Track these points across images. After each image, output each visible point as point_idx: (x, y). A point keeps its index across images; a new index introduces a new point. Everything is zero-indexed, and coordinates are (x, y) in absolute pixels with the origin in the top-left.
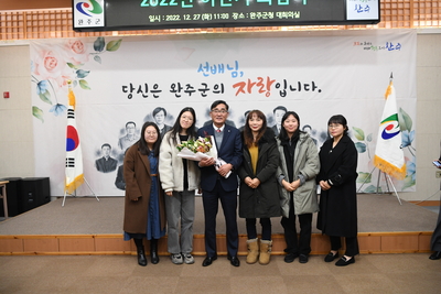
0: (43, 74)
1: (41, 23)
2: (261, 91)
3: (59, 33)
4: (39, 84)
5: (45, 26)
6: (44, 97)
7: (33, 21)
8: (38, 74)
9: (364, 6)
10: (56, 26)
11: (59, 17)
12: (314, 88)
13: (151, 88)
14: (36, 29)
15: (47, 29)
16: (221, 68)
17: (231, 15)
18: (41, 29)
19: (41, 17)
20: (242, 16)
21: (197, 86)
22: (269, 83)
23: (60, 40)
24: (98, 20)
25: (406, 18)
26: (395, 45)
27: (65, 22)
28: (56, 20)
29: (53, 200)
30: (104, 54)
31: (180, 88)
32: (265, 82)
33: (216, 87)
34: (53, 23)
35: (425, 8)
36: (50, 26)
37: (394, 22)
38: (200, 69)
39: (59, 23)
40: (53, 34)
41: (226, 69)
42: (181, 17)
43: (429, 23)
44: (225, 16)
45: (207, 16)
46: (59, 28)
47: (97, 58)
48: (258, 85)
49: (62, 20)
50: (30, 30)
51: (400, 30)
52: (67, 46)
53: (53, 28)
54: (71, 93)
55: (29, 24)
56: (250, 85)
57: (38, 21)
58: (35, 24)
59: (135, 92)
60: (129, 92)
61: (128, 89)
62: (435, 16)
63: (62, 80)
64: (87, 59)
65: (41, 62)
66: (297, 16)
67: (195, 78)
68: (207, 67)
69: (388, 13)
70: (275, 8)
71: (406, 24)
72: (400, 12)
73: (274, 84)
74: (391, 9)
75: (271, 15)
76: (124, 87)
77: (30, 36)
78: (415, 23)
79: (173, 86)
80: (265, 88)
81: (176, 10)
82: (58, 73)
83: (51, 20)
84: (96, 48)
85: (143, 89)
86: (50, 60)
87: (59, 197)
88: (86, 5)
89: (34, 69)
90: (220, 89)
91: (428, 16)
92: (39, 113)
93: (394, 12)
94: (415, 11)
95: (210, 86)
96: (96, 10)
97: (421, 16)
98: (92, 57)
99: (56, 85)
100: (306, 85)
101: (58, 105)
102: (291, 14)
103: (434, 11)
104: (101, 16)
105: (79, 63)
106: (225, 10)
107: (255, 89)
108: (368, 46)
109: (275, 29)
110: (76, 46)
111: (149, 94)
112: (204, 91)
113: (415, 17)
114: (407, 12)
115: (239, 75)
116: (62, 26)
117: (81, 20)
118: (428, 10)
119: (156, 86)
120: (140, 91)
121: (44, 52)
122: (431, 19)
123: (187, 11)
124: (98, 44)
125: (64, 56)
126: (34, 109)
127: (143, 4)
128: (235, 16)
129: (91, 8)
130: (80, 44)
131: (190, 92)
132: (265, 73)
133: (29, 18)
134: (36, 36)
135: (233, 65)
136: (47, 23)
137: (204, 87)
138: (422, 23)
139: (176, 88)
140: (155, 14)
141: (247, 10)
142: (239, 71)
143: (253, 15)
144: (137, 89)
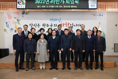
0: (7, 20)
1: (7, 6)
2: (66, 26)
3: (12, 9)
4: (6, 23)
5: (8, 7)
6: (8, 26)
7: (4, 5)
8: (6, 20)
9: (93, 5)
10: (11, 7)
11: (12, 4)
12: (80, 25)
13: (37, 25)
14: (5, 8)
15: (9, 8)
16: (56, 20)
17: (59, 6)
18: (7, 8)
19: (7, 4)
20: (62, 7)
21: (50, 24)
22: (69, 24)
23: (12, 11)
24: (24, 6)
25: (104, 7)
26: (101, 15)
27: (14, 6)
28: (11, 5)
29: (10, 55)
30: (25, 15)
31: (45, 25)
32: (67, 24)
33: (55, 25)
34: (10, 6)
35: (109, 5)
36: (10, 7)
37: (101, 9)
38: (51, 20)
39: (12, 6)
40: (10, 9)
41: (57, 20)
42: (46, 6)
43: (110, 9)
44: (57, 6)
45: (52, 6)
46: (12, 8)
47: (23, 16)
48: (66, 24)
49: (13, 5)
50: (4, 8)
51: (103, 11)
52: (14, 13)
53: (10, 8)
54: (16, 25)
55: (4, 6)
56: (64, 25)
57: (6, 5)
58: (5, 6)
59: (33, 26)
60: (31, 26)
61: (31, 25)
62: (112, 7)
63: (13, 22)
64: (20, 16)
65: (7, 17)
66: (76, 7)
67: (49, 22)
68: (52, 20)
69: (100, 6)
70: (70, 5)
71: (104, 9)
72: (103, 6)
73: (70, 24)
74: (100, 5)
75: (69, 7)
76: (30, 24)
77: (4, 9)
78: (107, 9)
79: (43, 24)
80: (67, 25)
81: (45, 4)
82: (12, 20)
83: (10, 5)
84: (22, 14)
85: (35, 25)
86: (10, 16)
87: (11, 54)
88: (21, 2)
89: (5, 19)
90: (56, 25)
91: (110, 7)
92: (6, 31)
93: (101, 6)
94: (107, 6)
95: (53, 25)
96: (23, 4)
97: (108, 7)
98: (21, 16)
99: (11, 23)
100: (78, 25)
101: (12, 29)
102: (74, 6)
103: (112, 6)
104: (25, 5)
105: (18, 17)
106: (57, 5)
107: (65, 25)
108: (94, 15)
109: (70, 10)
110: (17, 13)
111: (37, 26)
112: (51, 26)
113: (107, 7)
114: (105, 6)
115: (61, 22)
116: (13, 7)
117: (19, 6)
118: (110, 6)
119: (39, 24)
120: (34, 25)
121: (8, 14)
122: (111, 8)
123: (47, 5)
124: (23, 13)
125: (13, 15)
126: (5, 30)
127: (36, 3)
128: (60, 6)
129: (22, 3)
130: (18, 12)
131: (48, 26)
132: (67, 22)
133: (4, 4)
134: (5, 9)
135: (59, 19)
136: (9, 6)
137: (51, 25)
138: (109, 9)
139: (44, 25)
140: (39, 5)
141: (63, 5)
142: (61, 21)
143: (65, 6)
144: (33, 25)
